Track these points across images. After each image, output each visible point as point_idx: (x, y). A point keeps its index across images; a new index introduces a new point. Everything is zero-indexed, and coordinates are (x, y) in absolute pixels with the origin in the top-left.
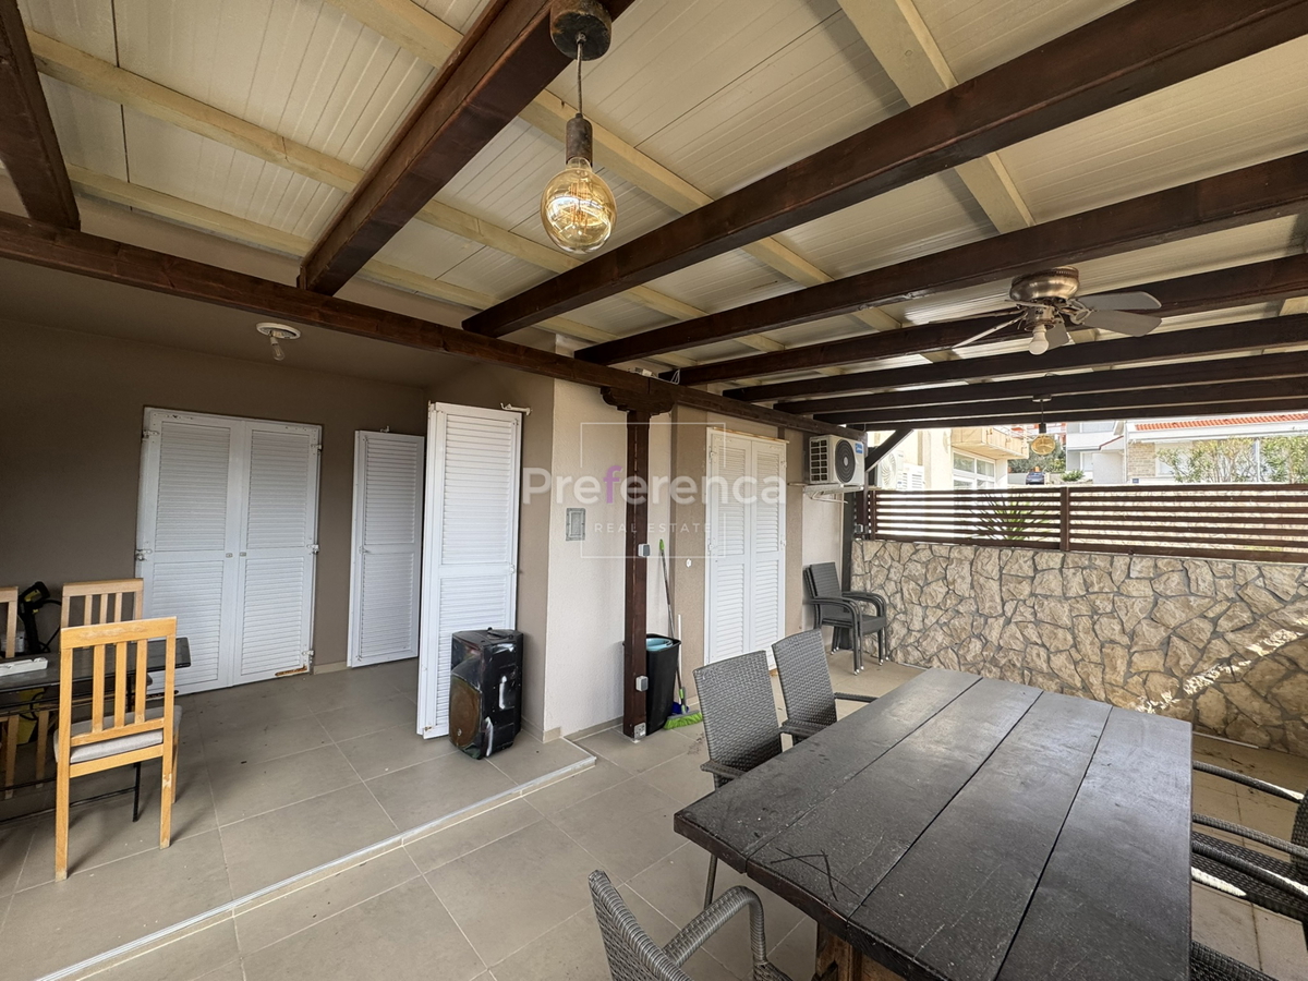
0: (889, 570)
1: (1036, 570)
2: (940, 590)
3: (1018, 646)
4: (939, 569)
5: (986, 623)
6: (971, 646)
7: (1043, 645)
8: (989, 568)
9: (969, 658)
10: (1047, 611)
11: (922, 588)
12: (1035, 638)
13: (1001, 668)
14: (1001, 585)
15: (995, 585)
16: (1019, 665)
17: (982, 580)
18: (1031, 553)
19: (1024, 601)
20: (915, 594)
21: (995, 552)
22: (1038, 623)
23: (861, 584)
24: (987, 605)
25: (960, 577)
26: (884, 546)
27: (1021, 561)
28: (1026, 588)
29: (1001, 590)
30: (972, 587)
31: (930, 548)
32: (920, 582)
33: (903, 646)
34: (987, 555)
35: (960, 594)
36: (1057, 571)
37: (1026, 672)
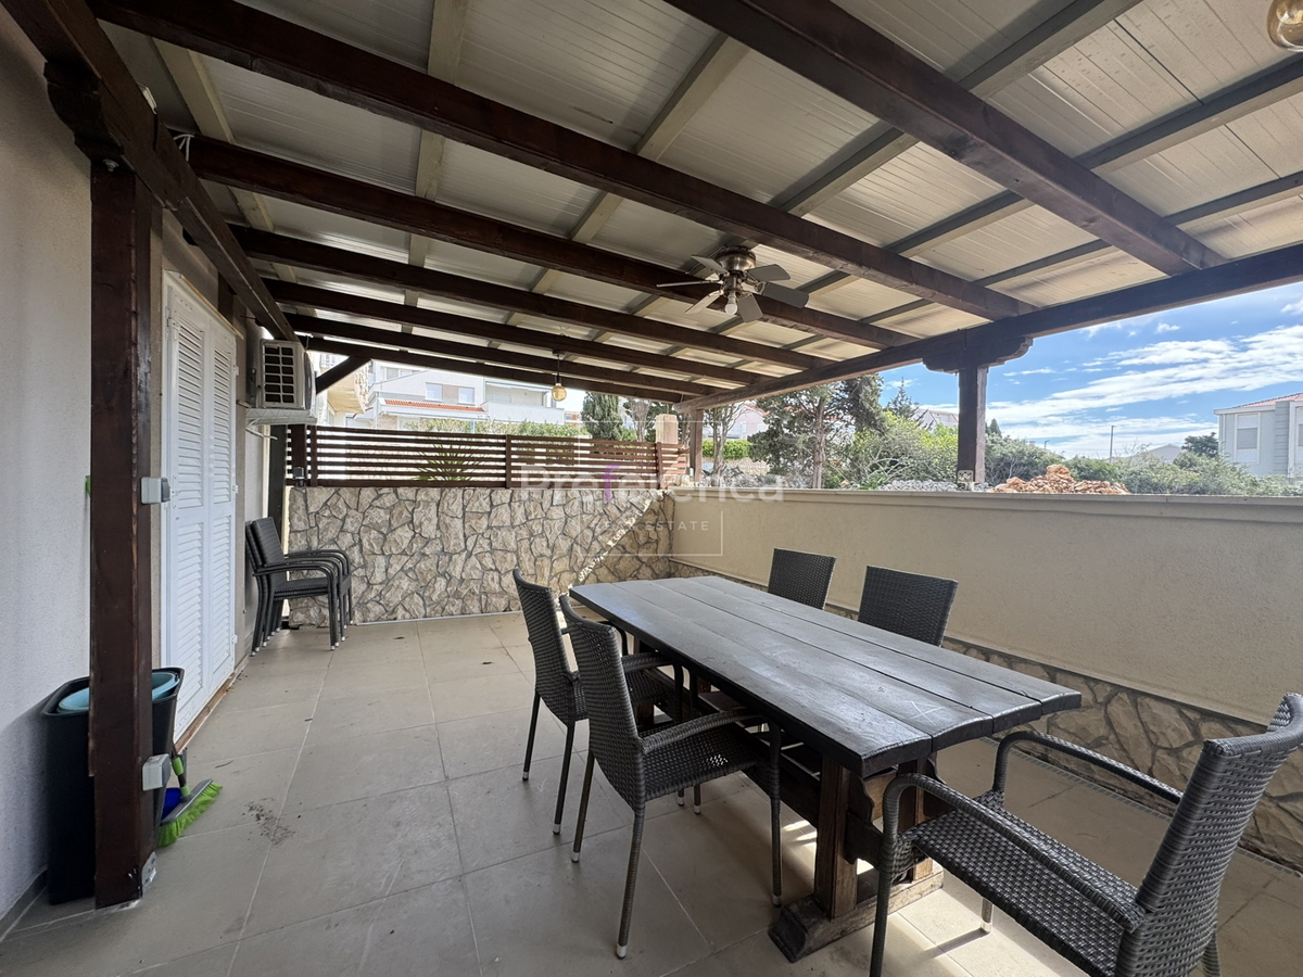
0: (344, 520)
1: (492, 506)
2: (406, 535)
3: (476, 575)
4: (405, 513)
5: (450, 560)
6: (437, 586)
8: (454, 507)
9: (435, 597)
10: (500, 540)
11: (385, 536)
12: (490, 566)
13: (462, 599)
24: (452, 543)
25: (426, 519)
26: (336, 492)
27: (481, 499)
28: (484, 523)
29: (464, 527)
30: (438, 528)
31: (396, 492)
32: (382, 529)
33: (363, 605)
34: (452, 495)
35: (427, 536)
36: (507, 505)
37: (483, 596)
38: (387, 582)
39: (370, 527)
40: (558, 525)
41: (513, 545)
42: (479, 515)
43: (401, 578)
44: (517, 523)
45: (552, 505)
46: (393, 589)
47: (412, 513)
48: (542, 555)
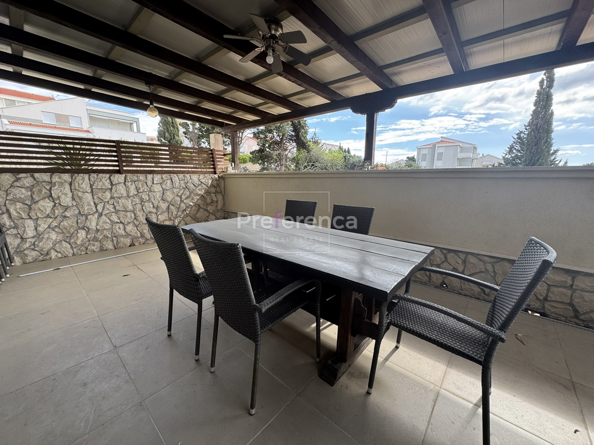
1: (112, 184)
2: (49, 205)
3: (107, 226)
4: (44, 191)
5: (87, 219)
6: (79, 235)
7: (121, 222)
8: (84, 186)
9: (79, 242)
10: (121, 205)
11: (29, 206)
12: (117, 220)
13: (100, 241)
14: (93, 195)
15: (89, 196)
16: (110, 236)
17: (80, 194)
18: (108, 175)
19: (108, 202)
20: (24, 212)
21: (86, 176)
22: (117, 212)
24: (86, 209)
25: (62, 194)
27: (104, 180)
28: (108, 195)
29: (93, 198)
30: (73, 199)
31: (32, 176)
32: (27, 202)
33: (20, 252)
34: (81, 178)
35: (65, 205)
36: (123, 184)
37: (114, 238)
38: (39, 236)
39: (14, 201)
40: (158, 195)
41: (130, 207)
42: (104, 190)
43: (49, 233)
44: (131, 194)
45: (153, 183)
46: (44, 240)
47: (50, 190)
48: (150, 212)
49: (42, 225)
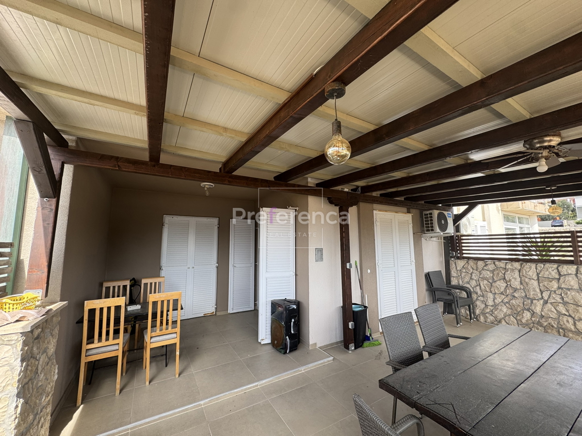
0: (471, 274)
1: (560, 275)
2: (502, 285)
3: (554, 315)
4: (501, 274)
5: (532, 302)
6: (524, 315)
7: (570, 316)
8: (530, 273)
9: (524, 321)
10: (570, 297)
11: (491, 284)
12: (564, 312)
13: (544, 327)
14: (539, 283)
15: (535, 283)
16: (555, 326)
17: (527, 280)
18: (555, 266)
19: (555, 292)
20: (488, 287)
21: (533, 266)
22: (565, 303)
23: (456, 281)
24: (532, 293)
25: (513, 278)
26: (467, 262)
27: (550, 270)
28: (555, 285)
29: (539, 285)
30: (521, 283)
31: (494, 263)
32: (490, 281)
33: (483, 313)
34: (528, 267)
35: (514, 287)
36: (574, 276)
38: (495, 306)
39: (484, 279)
42: (550, 280)
43: (502, 306)
46: (498, 310)
47: (504, 274)
49: (498, 299)
